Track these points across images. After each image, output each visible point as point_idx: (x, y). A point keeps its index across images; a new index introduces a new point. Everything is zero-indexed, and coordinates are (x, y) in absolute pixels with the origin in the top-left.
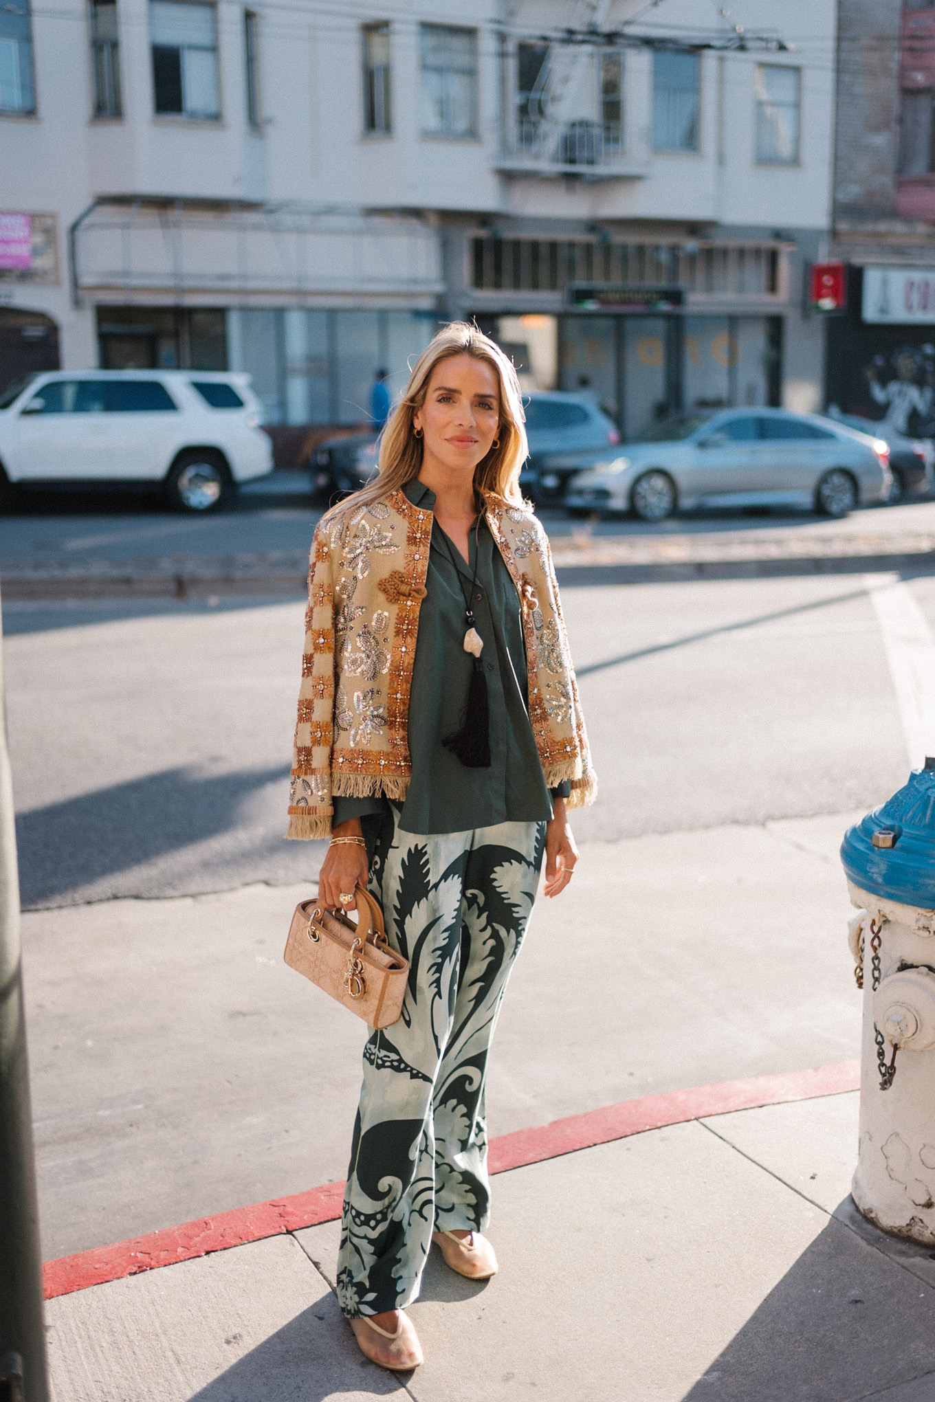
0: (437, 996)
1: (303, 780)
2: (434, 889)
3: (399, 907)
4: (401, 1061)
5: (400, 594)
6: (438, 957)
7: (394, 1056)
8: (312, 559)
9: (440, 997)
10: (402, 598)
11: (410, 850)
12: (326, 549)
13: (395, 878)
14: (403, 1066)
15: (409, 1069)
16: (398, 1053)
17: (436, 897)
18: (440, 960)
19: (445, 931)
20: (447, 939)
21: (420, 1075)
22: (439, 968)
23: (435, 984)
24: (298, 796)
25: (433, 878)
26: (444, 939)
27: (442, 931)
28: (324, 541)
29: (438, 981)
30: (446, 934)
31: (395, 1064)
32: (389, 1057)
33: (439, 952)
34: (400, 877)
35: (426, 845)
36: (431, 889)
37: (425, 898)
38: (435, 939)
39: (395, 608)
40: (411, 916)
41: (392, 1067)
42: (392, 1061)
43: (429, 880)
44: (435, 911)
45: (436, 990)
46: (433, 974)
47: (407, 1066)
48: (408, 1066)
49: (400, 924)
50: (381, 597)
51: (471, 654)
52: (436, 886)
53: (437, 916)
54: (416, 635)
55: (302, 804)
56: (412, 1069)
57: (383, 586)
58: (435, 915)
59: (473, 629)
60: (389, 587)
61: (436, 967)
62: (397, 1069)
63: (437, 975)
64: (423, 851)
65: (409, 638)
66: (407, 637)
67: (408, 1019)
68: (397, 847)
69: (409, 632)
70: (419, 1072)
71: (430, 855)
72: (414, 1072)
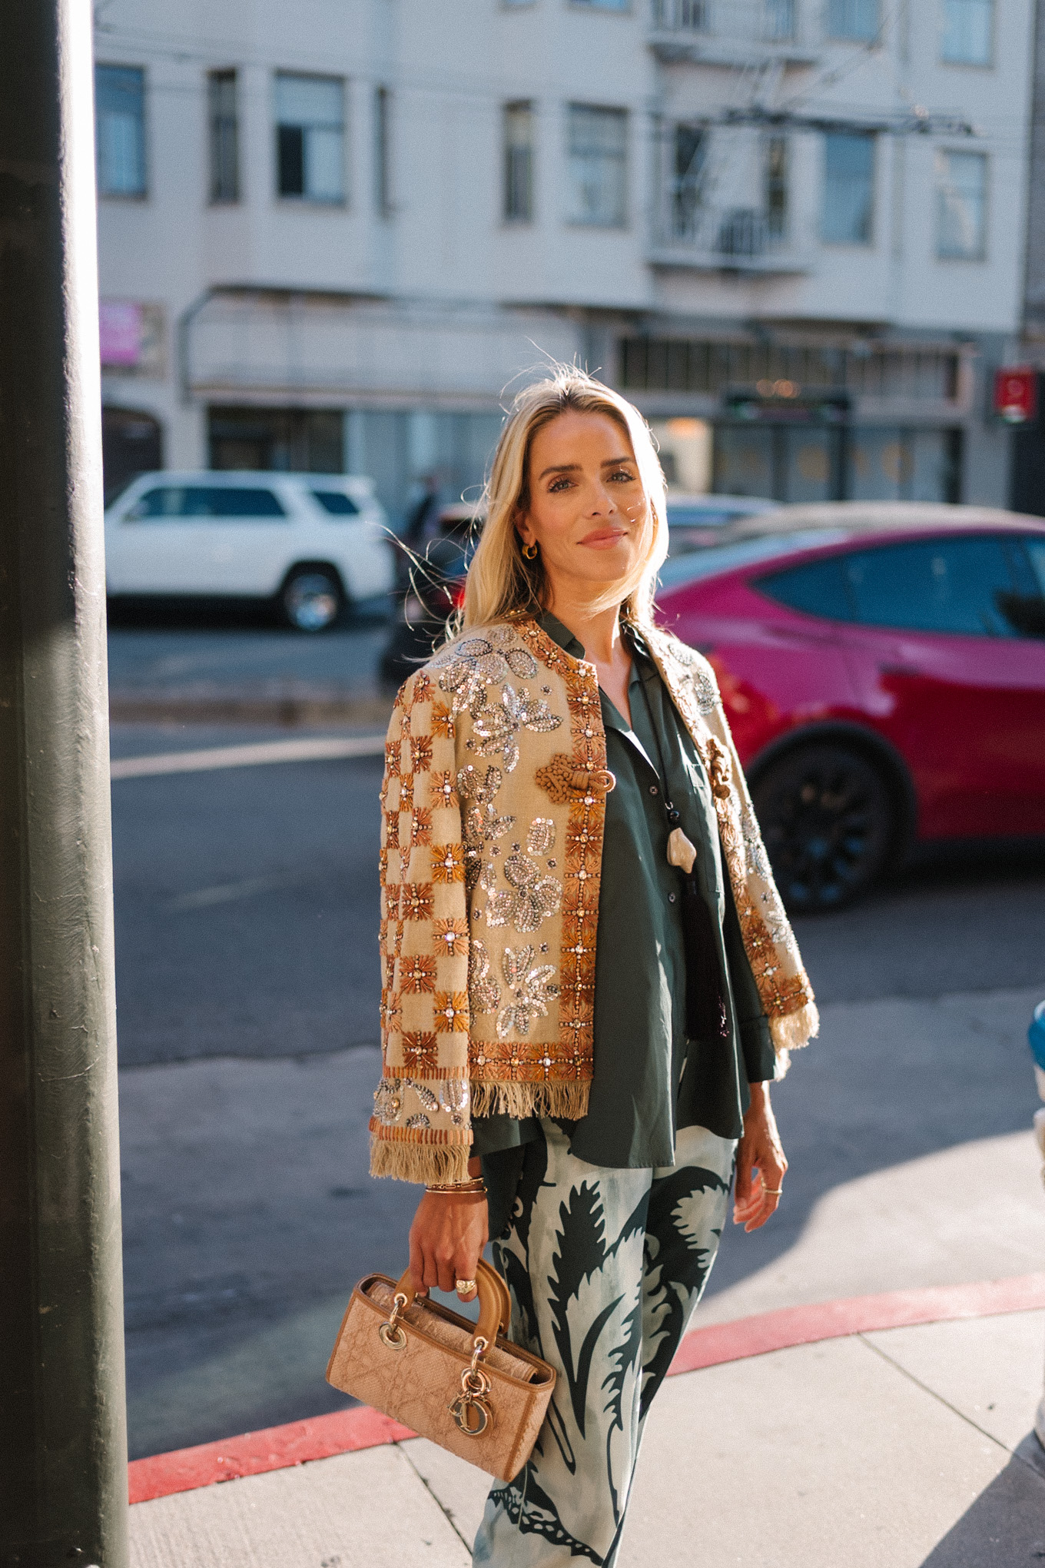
0: (616, 1426)
1: (420, 1087)
2: (611, 1254)
3: (557, 1281)
4: (557, 1525)
5: (570, 787)
6: (618, 1363)
7: (548, 1516)
9: (621, 1427)
10: (577, 794)
11: (574, 1189)
12: (451, 718)
13: (548, 1233)
14: (560, 1534)
15: (569, 1541)
16: (554, 1512)
17: (614, 1267)
18: (619, 1368)
19: (626, 1320)
20: (630, 1333)
21: (587, 1550)
22: (618, 1379)
23: (613, 1407)
25: (609, 1236)
26: (626, 1334)
27: (622, 1320)
29: (617, 1401)
30: (628, 1325)
31: (550, 1528)
32: (540, 1515)
33: (619, 1356)
34: (558, 1232)
35: (598, 1183)
36: (608, 1254)
37: (598, 1269)
38: (613, 1334)
40: (577, 1297)
41: (543, 1532)
42: (545, 1523)
43: (604, 1241)
44: (613, 1289)
45: (615, 1415)
46: (610, 1391)
47: (567, 1536)
48: (569, 1537)
49: (560, 1308)
50: (542, 795)
51: (679, 870)
52: (614, 1248)
53: (617, 1297)
54: (601, 851)
55: (419, 1126)
56: (575, 1542)
57: (543, 778)
58: (612, 1295)
59: (679, 830)
60: (553, 780)
61: (614, 1379)
62: (552, 1538)
63: (616, 1392)
64: (595, 1193)
65: (590, 856)
66: (586, 855)
67: (570, 1460)
68: (554, 1185)
69: (590, 847)
70: (585, 1546)
71: (604, 1199)
72: (578, 1546)
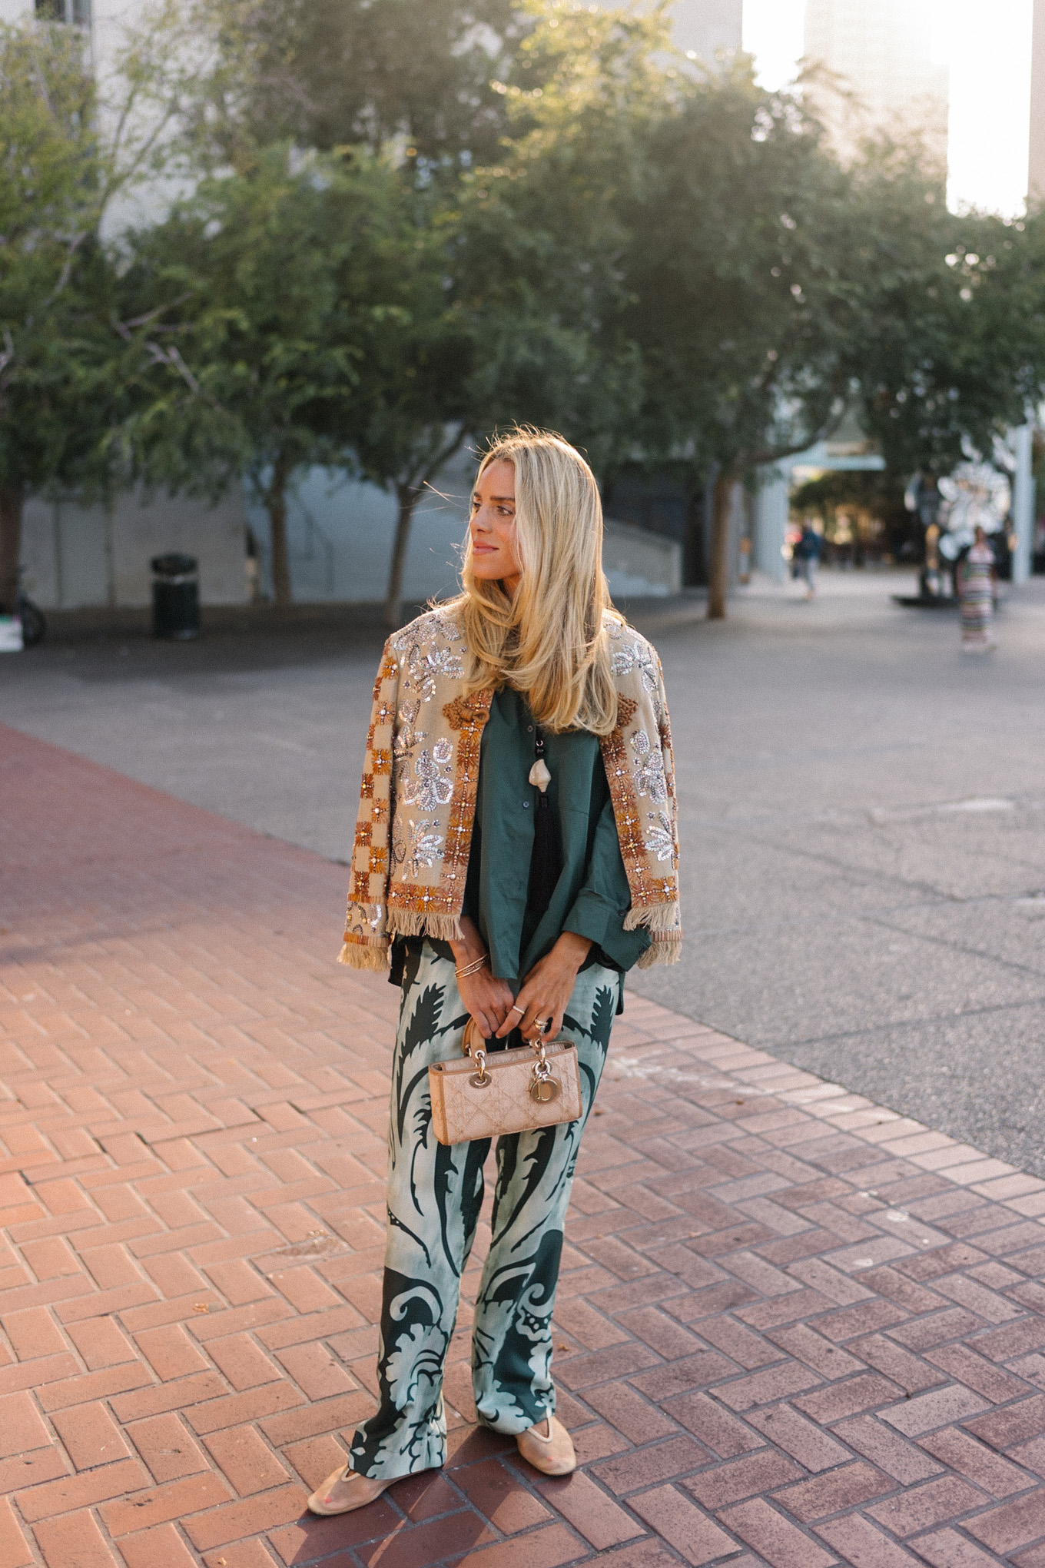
0: (422, 1144)
1: (360, 908)
2: (440, 1033)
3: (405, 1045)
5: (462, 719)
6: (427, 1104)
8: (379, 674)
9: (426, 1147)
10: (464, 723)
11: (428, 988)
12: (395, 667)
13: (409, 1014)
18: (428, 1108)
22: (426, 1114)
23: (420, 1132)
24: (354, 924)
25: (442, 1022)
28: (395, 658)
29: (423, 1128)
34: (413, 1014)
35: (444, 986)
36: (437, 1033)
37: (428, 1040)
39: (457, 734)
40: (411, 1056)
43: (437, 1024)
44: (435, 1056)
45: (421, 1137)
46: (419, 1121)
49: (402, 1063)
50: (445, 722)
51: (536, 788)
52: (443, 1031)
54: (478, 764)
55: (358, 932)
57: (447, 711)
58: (434, 1060)
59: (541, 761)
60: (452, 712)
61: (423, 1114)
63: (424, 1122)
64: (441, 992)
65: (471, 767)
66: (468, 766)
68: (419, 984)
69: (471, 760)
71: (446, 998)
